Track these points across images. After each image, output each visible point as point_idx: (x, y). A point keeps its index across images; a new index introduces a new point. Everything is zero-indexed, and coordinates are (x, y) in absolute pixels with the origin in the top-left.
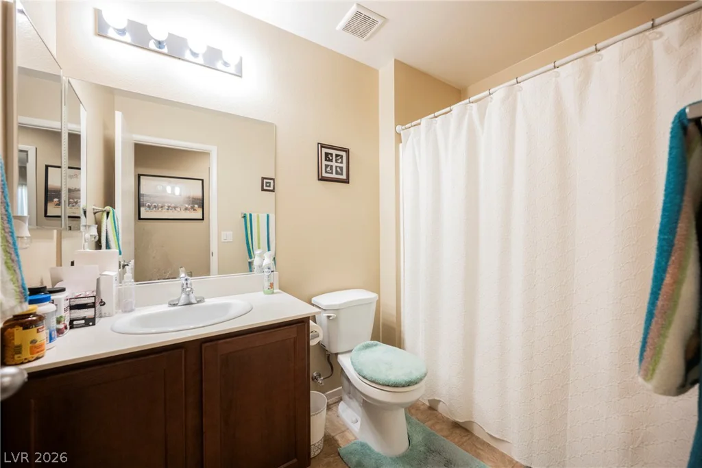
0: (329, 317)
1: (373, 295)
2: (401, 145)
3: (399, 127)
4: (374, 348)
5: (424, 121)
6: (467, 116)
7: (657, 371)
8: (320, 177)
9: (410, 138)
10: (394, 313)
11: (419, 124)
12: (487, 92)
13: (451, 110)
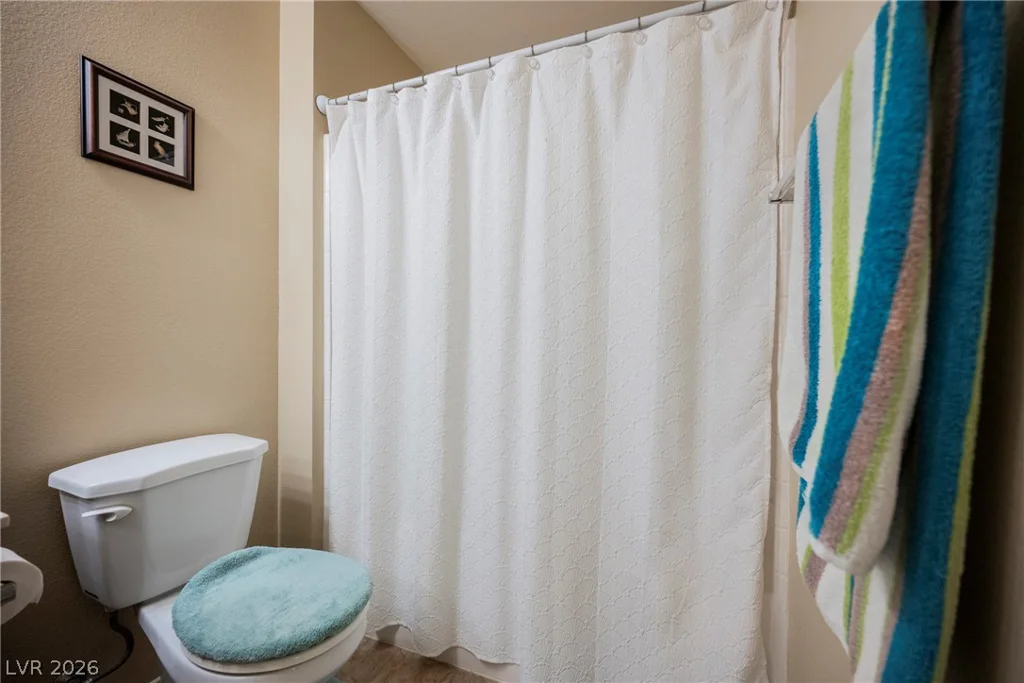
0: (104, 517)
1: (255, 445)
2: (326, 137)
3: (322, 100)
4: (251, 566)
5: (372, 94)
6: (452, 98)
7: (863, 527)
8: (90, 149)
9: (345, 126)
10: (308, 473)
11: (365, 100)
12: (485, 62)
13: (425, 83)
